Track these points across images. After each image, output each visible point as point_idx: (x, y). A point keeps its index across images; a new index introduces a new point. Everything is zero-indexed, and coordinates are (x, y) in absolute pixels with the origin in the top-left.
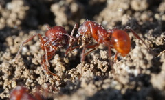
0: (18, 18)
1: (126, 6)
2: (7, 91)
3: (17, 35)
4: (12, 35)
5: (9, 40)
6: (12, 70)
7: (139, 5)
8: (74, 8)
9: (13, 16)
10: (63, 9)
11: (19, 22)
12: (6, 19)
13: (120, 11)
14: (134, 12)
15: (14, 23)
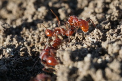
0: (43, 15)
1: (92, 11)
2: (36, 48)
3: (42, 22)
4: (40, 22)
5: (38, 25)
6: (39, 38)
7: (99, 10)
8: (69, 11)
9: (41, 14)
10: (64, 11)
11: (43, 17)
12: (37, 15)
13: (90, 13)
14: (96, 13)
15: (41, 17)
